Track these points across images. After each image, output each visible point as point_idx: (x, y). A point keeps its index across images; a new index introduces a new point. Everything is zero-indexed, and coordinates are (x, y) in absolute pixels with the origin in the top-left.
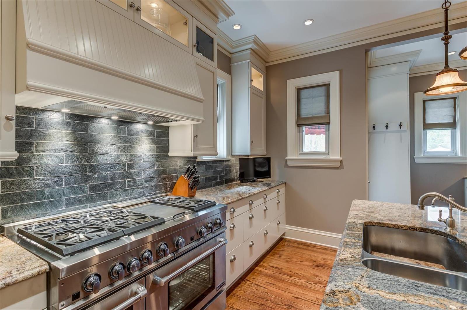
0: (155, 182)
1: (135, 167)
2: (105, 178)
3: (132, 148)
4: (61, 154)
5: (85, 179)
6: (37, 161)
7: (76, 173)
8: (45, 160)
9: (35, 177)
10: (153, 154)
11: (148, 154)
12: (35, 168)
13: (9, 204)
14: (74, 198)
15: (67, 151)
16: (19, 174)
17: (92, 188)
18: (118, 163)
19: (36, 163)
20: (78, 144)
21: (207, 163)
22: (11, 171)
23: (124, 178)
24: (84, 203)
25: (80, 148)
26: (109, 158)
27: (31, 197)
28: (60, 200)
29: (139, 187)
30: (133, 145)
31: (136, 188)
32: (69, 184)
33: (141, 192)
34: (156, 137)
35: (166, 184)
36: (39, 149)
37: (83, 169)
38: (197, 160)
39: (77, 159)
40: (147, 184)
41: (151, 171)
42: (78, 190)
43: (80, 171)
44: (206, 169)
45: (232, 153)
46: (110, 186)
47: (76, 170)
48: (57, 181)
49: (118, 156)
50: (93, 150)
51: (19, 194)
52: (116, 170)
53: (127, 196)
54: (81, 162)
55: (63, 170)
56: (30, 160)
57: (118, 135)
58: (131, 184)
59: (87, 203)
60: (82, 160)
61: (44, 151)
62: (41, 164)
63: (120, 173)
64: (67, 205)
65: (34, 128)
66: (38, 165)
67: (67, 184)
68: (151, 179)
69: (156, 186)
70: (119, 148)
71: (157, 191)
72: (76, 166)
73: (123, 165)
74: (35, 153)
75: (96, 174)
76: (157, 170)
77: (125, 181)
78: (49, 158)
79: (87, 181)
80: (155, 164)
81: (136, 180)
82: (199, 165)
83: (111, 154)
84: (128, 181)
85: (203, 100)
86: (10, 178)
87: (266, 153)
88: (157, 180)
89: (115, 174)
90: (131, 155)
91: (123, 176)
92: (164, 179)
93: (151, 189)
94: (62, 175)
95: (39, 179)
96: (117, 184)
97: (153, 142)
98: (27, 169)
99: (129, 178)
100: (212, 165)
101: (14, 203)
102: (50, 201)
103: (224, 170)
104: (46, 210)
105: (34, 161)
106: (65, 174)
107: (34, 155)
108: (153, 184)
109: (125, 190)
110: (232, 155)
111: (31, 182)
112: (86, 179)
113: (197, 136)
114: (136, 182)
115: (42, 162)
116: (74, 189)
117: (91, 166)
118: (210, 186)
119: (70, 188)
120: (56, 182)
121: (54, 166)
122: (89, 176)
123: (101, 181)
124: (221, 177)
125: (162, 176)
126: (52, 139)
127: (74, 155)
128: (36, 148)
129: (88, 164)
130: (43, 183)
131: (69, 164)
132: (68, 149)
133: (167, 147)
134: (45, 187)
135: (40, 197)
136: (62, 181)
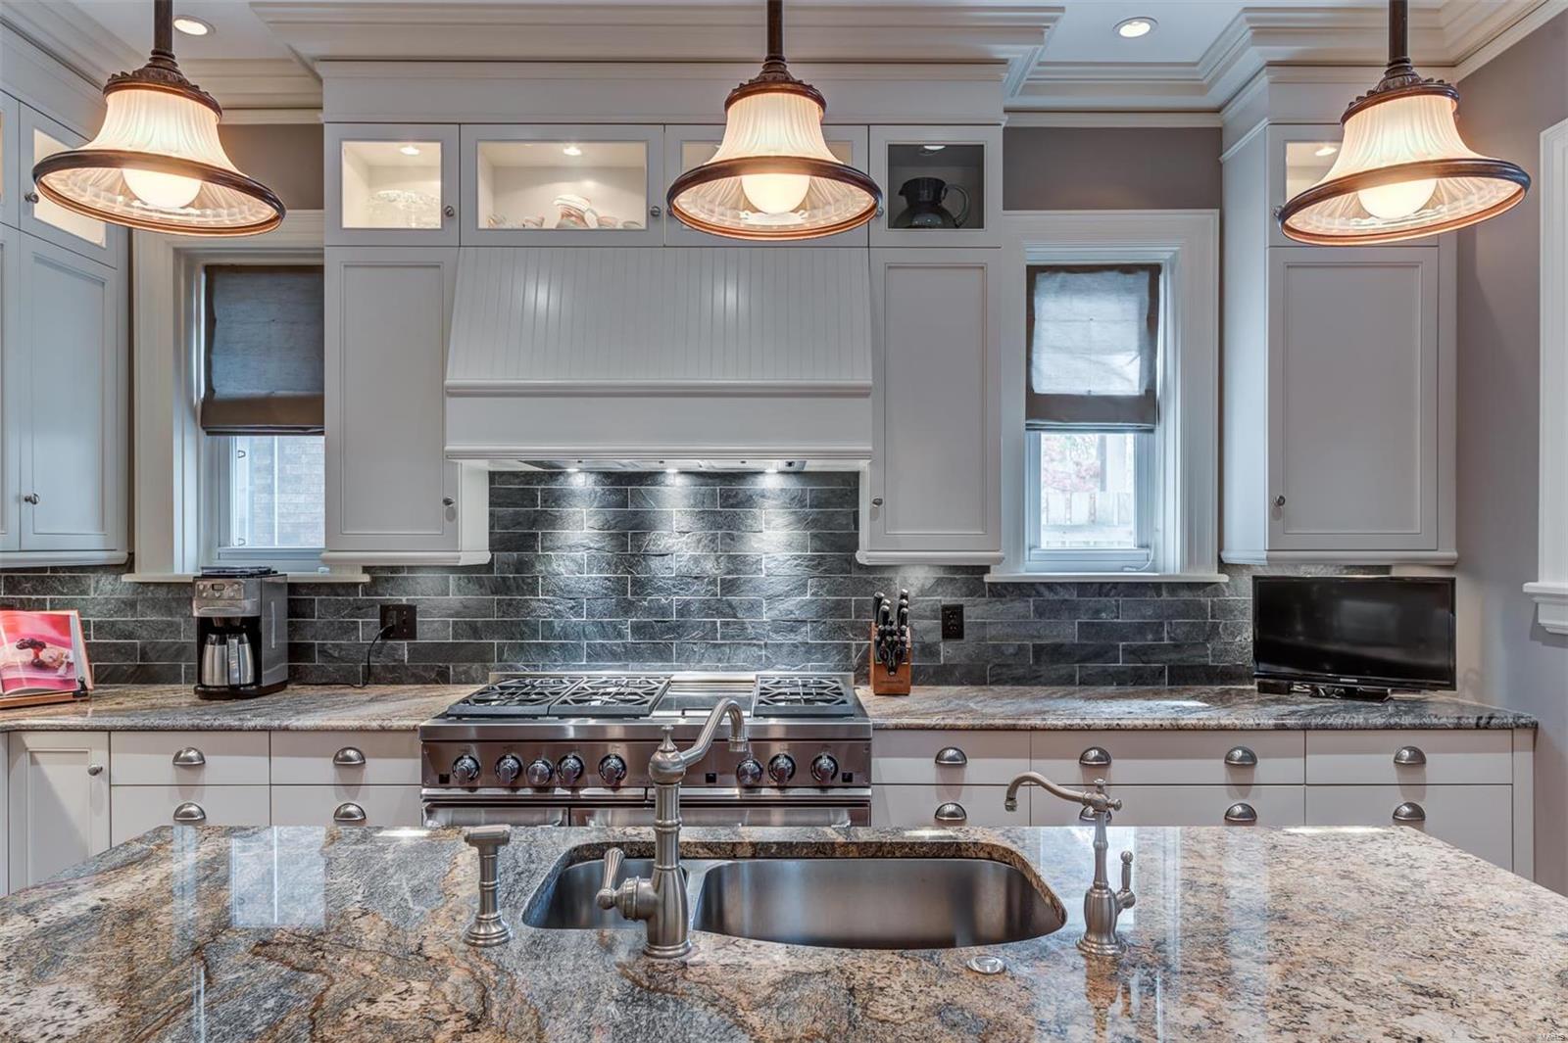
0: (805, 634)
1: (742, 589)
2: (664, 611)
3: (733, 539)
4: (580, 553)
5: (623, 608)
6: (543, 568)
7: (606, 595)
8: (554, 565)
9: (540, 597)
10: (799, 557)
11: (783, 555)
12: (540, 579)
13: (507, 639)
14: (603, 645)
15: (590, 548)
16: (520, 590)
17: (638, 629)
18: (696, 578)
19: (541, 572)
20: (610, 535)
21: (1042, 589)
22: (508, 583)
23: (712, 616)
24: (620, 660)
25: (613, 543)
26: (674, 565)
27: (534, 634)
28: (579, 644)
29: (755, 642)
30: (735, 533)
31: (745, 644)
32: (593, 616)
33: (761, 656)
34: (811, 507)
35: (847, 647)
36: (545, 545)
37: (619, 587)
38: (987, 578)
39: (608, 564)
40: (779, 639)
41: (791, 603)
42: (610, 630)
43: (613, 590)
44: (1040, 612)
45: (1224, 555)
46: (677, 629)
47: (606, 589)
48: (574, 607)
49: (696, 560)
50: (639, 547)
51: (518, 624)
52: (692, 594)
53: (720, 660)
54: (615, 573)
55: (583, 586)
56: (533, 566)
57: (697, 510)
58: (731, 631)
59: (626, 660)
60: (617, 567)
61: (552, 550)
62: (549, 573)
63: (703, 602)
64: (589, 656)
65: (539, 508)
66: (545, 573)
67: (590, 614)
68: (794, 626)
69: (809, 649)
70: (699, 541)
71: (813, 661)
72: (606, 579)
73: (709, 583)
74: (540, 553)
75: (645, 600)
76: (812, 602)
77: (715, 623)
78: (561, 563)
79: (626, 612)
80: (805, 585)
81: (744, 623)
82: (1000, 596)
83: (681, 556)
84: (723, 624)
85: (870, 388)
86: (506, 594)
87: (1454, 554)
88: (813, 629)
89: (687, 604)
90: (730, 557)
91: (708, 609)
92: (839, 630)
93: (792, 653)
94: (582, 595)
95: (545, 600)
96: (694, 627)
97: (799, 521)
98: (530, 581)
99: (724, 615)
100: (1075, 597)
101: (512, 639)
102: (562, 644)
103: (1161, 625)
104: (555, 660)
105: (539, 567)
106: (586, 594)
107: (538, 556)
108: (799, 639)
109: (715, 646)
110: (1220, 560)
111: (534, 604)
112: (627, 608)
114: (744, 629)
115: (550, 569)
116: (603, 627)
117: (635, 582)
118: (1068, 680)
119: (595, 624)
120: (571, 608)
121: (568, 578)
122: (631, 603)
123: (655, 615)
124: (1132, 653)
125: (829, 620)
126: (566, 525)
127: (603, 557)
128: (542, 543)
129: (629, 576)
130: (552, 608)
131: (594, 575)
132: (592, 545)
133: (850, 535)
134: (555, 617)
135: (546, 634)
136: (582, 608)
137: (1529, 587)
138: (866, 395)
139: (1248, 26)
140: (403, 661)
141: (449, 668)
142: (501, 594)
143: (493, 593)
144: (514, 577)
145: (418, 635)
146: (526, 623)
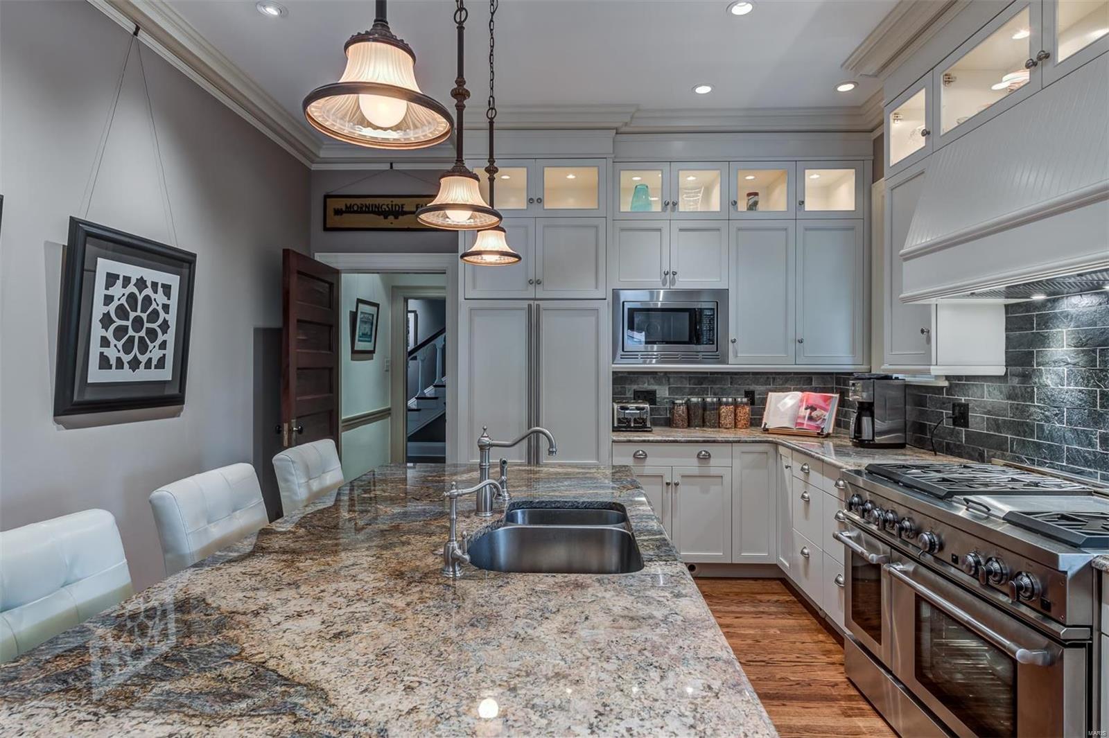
4: (1062, 368)
5: (1093, 418)
6: (1037, 380)
7: (1080, 405)
8: (1044, 378)
9: (1036, 404)
12: (1035, 389)
13: (1015, 435)
14: (1078, 451)
15: (1069, 363)
16: (1023, 398)
19: (1036, 383)
20: (1083, 351)
22: (1016, 392)
24: (1091, 466)
25: (1086, 359)
27: (1032, 434)
32: (1071, 424)
37: (1090, 399)
39: (1082, 378)
42: (1083, 437)
43: (1085, 402)
47: (1081, 400)
48: (1058, 414)
51: (1022, 424)
54: (1087, 386)
55: (1063, 396)
56: (1031, 378)
60: (1089, 381)
61: (1043, 365)
62: (1041, 384)
65: (1035, 331)
66: (1038, 385)
67: (1069, 422)
72: (1080, 391)
74: (1035, 367)
78: (1049, 376)
79: (1096, 423)
86: (1015, 400)
94: (1063, 405)
95: (1038, 406)
98: (1029, 390)
101: (1018, 435)
102: (1049, 444)
105: (1035, 379)
106: (1066, 403)
107: (1034, 370)
111: (1032, 409)
112: (1096, 419)
115: (1041, 381)
116: (1078, 434)
119: (1071, 430)
120: (1056, 415)
121: (1053, 389)
122: (1101, 415)
126: (1051, 344)
127: (1078, 371)
128: (1037, 359)
129: (1098, 390)
130: (1043, 414)
131: (1071, 388)
132: (1069, 360)
134: (1045, 422)
135: (1040, 435)
136: (1063, 416)
140: (962, 442)
141: (984, 452)
142: (1012, 400)
143: (1007, 399)
144: (1020, 387)
145: (970, 425)
146: (1027, 424)
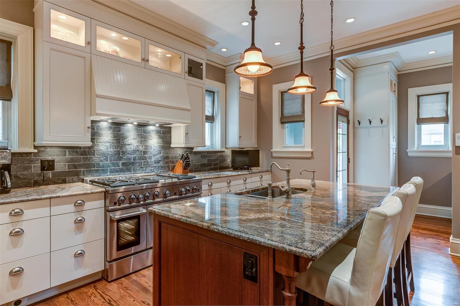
0: (161, 164)
1: (148, 153)
2: (130, 159)
3: (146, 141)
4: (107, 144)
6: (97, 148)
7: (115, 155)
8: (100, 147)
9: (96, 156)
10: (160, 146)
11: (156, 145)
12: (96, 151)
13: (85, 168)
14: (114, 169)
15: (110, 143)
16: (89, 154)
17: (123, 164)
18: (137, 151)
19: (96, 149)
20: (116, 139)
21: (202, 153)
22: (86, 152)
23: (141, 160)
24: (118, 172)
25: (117, 141)
26: (132, 147)
27: (94, 167)
28: (107, 169)
29: (151, 166)
30: (146, 140)
31: (148, 167)
32: (111, 161)
33: (152, 169)
34: (162, 134)
35: (169, 166)
36: (97, 141)
37: (118, 153)
38: (193, 151)
39: (115, 147)
40: (156, 165)
41: (158, 156)
42: (116, 165)
44: (201, 157)
45: (226, 146)
46: (133, 164)
47: (115, 153)
48: (106, 159)
49: (138, 146)
50: (124, 142)
51: (89, 164)
52: (136, 155)
53: (143, 171)
55: (108, 153)
56: (94, 147)
57: (138, 133)
58: (145, 164)
59: (120, 172)
60: (118, 148)
61: (100, 143)
62: (98, 149)
63: (139, 157)
64: (110, 172)
65: (95, 131)
66: (97, 149)
67: (110, 161)
68: (159, 162)
69: (162, 167)
70: (138, 141)
71: (163, 170)
72: (115, 151)
73: (141, 152)
74: (96, 144)
75: (125, 156)
76: (162, 156)
77: (142, 162)
78: (102, 146)
79: (120, 160)
80: (161, 152)
81: (148, 162)
82: (195, 154)
83: (134, 145)
84: (144, 162)
85: (190, 109)
86: (85, 156)
87: (257, 146)
88: (163, 162)
89: (135, 157)
90: (145, 145)
91: (141, 158)
92: (167, 162)
93: (158, 168)
94: (108, 155)
95: (97, 157)
96: (137, 163)
97: (160, 137)
98: (93, 152)
99: (144, 160)
100: (206, 154)
101: (87, 168)
102: (102, 169)
103: (218, 159)
104: (101, 174)
105: (95, 148)
106: (109, 155)
107: (95, 144)
108: (160, 165)
109: (142, 167)
110: (226, 147)
111: (94, 158)
112: (120, 159)
113: (187, 134)
114: (148, 163)
115: (98, 148)
116: (114, 164)
117: (122, 152)
118: (205, 171)
119: (112, 163)
120: (105, 159)
121: (104, 151)
122: (121, 157)
123: (128, 160)
124: (215, 165)
125: (166, 160)
126: (104, 136)
127: (114, 145)
128: (96, 141)
129: (121, 150)
130: (99, 159)
131: (111, 150)
132: (111, 142)
133: (170, 141)
134: (100, 162)
135: (98, 166)
136: (108, 159)
137: (271, 150)
138: (190, 111)
139: (240, 56)
140: (50, 177)
141: (66, 179)
142: (84, 156)
143: (81, 155)
144: (88, 151)
145: (55, 169)
146: (91, 164)
